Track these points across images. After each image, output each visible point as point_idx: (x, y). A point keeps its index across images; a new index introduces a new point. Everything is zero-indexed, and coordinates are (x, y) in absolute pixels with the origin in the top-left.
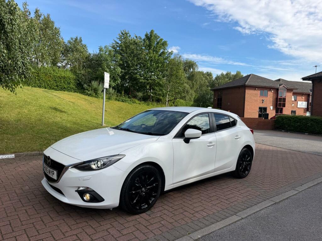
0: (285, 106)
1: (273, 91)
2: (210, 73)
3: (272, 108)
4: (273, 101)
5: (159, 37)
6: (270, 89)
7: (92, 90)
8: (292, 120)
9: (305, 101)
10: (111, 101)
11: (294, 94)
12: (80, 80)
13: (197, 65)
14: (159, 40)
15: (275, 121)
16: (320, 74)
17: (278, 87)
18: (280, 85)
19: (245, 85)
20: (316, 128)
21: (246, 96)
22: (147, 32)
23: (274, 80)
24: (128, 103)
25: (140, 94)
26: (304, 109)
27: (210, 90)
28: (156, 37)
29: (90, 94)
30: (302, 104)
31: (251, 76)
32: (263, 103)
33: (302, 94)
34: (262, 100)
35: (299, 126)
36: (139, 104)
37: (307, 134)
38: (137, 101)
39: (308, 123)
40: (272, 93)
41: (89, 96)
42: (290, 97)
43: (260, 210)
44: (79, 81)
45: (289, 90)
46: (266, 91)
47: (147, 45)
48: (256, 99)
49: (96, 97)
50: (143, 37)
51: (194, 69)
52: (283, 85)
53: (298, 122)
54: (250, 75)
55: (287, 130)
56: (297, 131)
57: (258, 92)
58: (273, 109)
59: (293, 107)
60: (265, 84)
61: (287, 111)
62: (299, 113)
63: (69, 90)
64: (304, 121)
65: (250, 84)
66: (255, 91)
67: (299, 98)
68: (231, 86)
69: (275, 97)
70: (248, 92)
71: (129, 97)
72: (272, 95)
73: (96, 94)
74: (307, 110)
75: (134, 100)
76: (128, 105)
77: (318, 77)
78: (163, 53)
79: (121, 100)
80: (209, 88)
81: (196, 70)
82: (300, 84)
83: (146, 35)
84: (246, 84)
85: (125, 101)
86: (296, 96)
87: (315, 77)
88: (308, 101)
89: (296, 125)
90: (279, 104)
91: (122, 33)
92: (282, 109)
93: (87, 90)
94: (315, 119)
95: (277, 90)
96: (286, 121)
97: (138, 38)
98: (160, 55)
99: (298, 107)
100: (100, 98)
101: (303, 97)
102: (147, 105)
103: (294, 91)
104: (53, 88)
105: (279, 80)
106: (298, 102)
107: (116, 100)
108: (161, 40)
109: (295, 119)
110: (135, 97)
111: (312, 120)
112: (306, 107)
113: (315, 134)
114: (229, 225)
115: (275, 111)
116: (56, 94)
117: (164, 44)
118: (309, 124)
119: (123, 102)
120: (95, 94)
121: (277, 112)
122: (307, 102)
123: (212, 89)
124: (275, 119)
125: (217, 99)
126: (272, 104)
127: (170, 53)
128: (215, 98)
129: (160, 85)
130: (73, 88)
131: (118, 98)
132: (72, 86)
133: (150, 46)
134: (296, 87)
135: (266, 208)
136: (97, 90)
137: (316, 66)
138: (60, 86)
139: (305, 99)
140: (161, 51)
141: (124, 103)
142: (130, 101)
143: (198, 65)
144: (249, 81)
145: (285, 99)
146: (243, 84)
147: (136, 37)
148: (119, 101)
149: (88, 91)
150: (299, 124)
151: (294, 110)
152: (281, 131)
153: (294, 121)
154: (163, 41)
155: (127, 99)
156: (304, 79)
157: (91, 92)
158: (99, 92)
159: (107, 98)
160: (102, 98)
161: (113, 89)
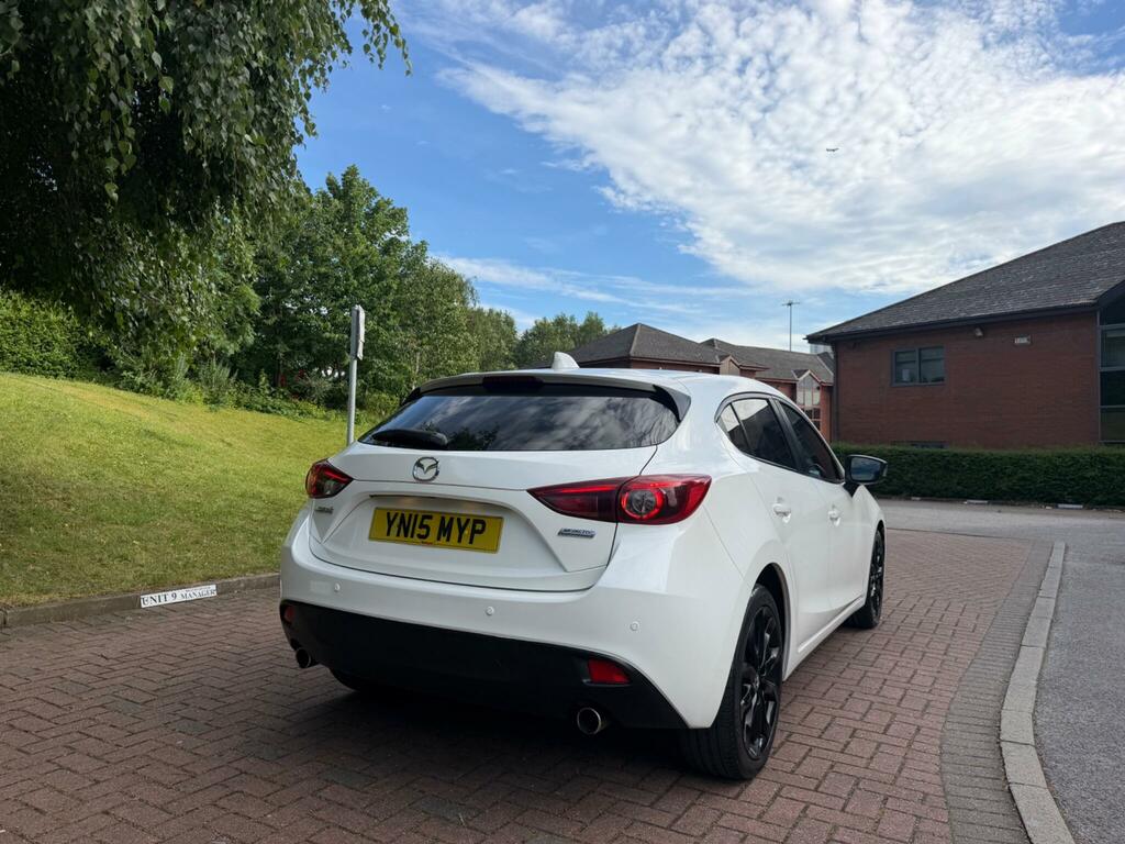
2: (507, 317)
5: (375, 193)
7: (146, 370)
10: (222, 410)
13: (473, 289)
14: (374, 201)
16: (853, 325)
17: (718, 362)
18: (721, 358)
19: (629, 356)
22: (330, 173)
23: (699, 342)
24: (287, 415)
29: (143, 386)
31: (638, 331)
36: (326, 418)
38: (313, 409)
41: (137, 391)
45: (746, 372)
49: (168, 397)
50: (319, 187)
52: (730, 358)
54: (635, 327)
60: (681, 356)
63: (50, 370)
65: (640, 355)
71: (286, 398)
73: (166, 386)
75: (303, 404)
76: (289, 424)
78: (394, 243)
79: (259, 406)
81: (471, 305)
82: (767, 356)
83: (331, 183)
84: (632, 353)
85: (272, 408)
87: (841, 335)
93: (129, 369)
98: (386, 251)
100: (181, 399)
103: (759, 375)
105: (711, 343)
107: (238, 404)
108: (384, 202)
110: (302, 394)
117: (397, 216)
119: (268, 412)
120: (160, 384)
127: (416, 248)
130: (61, 363)
131: (246, 398)
132: (57, 354)
133: (346, 216)
134: (763, 363)
136: (168, 370)
137: (790, 304)
138: (13, 354)
140: (388, 236)
141: (271, 415)
142: (291, 408)
143: (476, 288)
144: (638, 346)
146: (623, 354)
148: (248, 407)
149: (135, 375)
154: (392, 206)
155: (278, 402)
156: (812, 339)
157: (146, 376)
158: (179, 376)
159: (206, 401)
160: (189, 399)
161: (224, 365)
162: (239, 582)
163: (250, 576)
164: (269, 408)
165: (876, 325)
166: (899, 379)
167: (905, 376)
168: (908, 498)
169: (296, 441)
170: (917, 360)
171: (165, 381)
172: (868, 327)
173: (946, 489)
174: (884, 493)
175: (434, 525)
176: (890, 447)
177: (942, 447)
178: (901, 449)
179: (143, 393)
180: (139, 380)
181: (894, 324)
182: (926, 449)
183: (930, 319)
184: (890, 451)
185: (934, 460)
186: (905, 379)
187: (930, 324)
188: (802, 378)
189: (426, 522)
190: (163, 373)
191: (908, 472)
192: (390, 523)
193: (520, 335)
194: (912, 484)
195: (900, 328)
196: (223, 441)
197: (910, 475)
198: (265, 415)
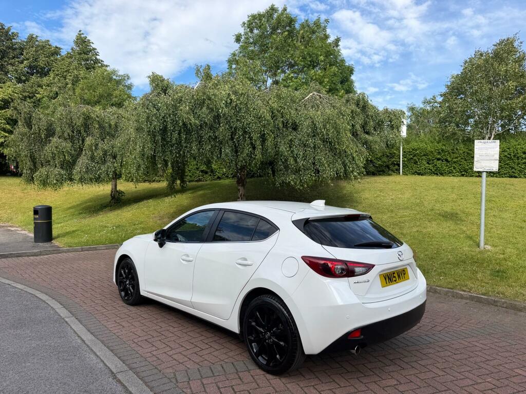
175: (396, 275)
189: (394, 275)
192: (386, 279)
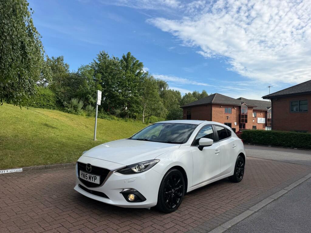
0: (247, 122)
1: (236, 109)
2: (178, 92)
3: (235, 123)
4: (236, 118)
5: (135, 59)
6: (233, 106)
7: (71, 107)
8: (256, 134)
9: (263, 117)
10: (90, 118)
11: (254, 111)
12: (60, 98)
13: (167, 85)
14: (135, 61)
15: (241, 135)
16: (277, 93)
17: (241, 104)
18: (242, 103)
19: (211, 103)
20: (278, 141)
21: (212, 113)
23: (236, 98)
24: (107, 119)
25: (118, 111)
26: (263, 125)
27: (180, 107)
28: (133, 58)
29: (70, 111)
30: (261, 120)
31: (215, 96)
32: (227, 119)
33: (260, 111)
34: (227, 117)
35: (263, 139)
36: (118, 120)
37: (270, 146)
38: (115, 118)
39: (270, 137)
40: (235, 111)
41: (69, 113)
42: (251, 114)
43: (266, 205)
44: (58, 98)
45: (250, 108)
46: (230, 108)
47: (124, 66)
48: (221, 115)
49: (76, 114)
50: (121, 58)
51: (164, 88)
52: (244, 103)
53: (262, 136)
54: (215, 94)
55: (253, 144)
56: (261, 144)
57: (223, 109)
58: (237, 125)
59: (253, 123)
60: (229, 103)
61: (249, 126)
62: (259, 128)
63: (49, 107)
64: (267, 135)
65: (215, 102)
66: (221, 108)
67: (258, 114)
68: (198, 104)
69: (238, 114)
70: (215, 109)
71: (108, 114)
72: (235, 112)
73: (76, 111)
74: (266, 125)
75: (113, 116)
76: (107, 121)
77: (276, 96)
78: (139, 73)
79: (100, 117)
80: (179, 106)
81: (167, 89)
82: (258, 102)
83: (124, 57)
84: (212, 102)
85: (104, 117)
86: (256, 113)
87: (273, 96)
88: (266, 117)
89: (260, 139)
90: (242, 120)
91: (101, 54)
92: (245, 124)
93: (67, 107)
94: (277, 133)
95: (240, 107)
96: (251, 135)
97: (116, 59)
98: (137, 75)
99: (258, 123)
100: (79, 115)
101: (261, 114)
102: (125, 121)
103: (254, 108)
104: (32, 106)
105: (240, 99)
106: (258, 118)
108: (137, 61)
109: (259, 133)
110: (113, 113)
111: (274, 134)
112: (265, 123)
113: (277, 146)
114: (248, 217)
115: (239, 126)
116: (39, 111)
117: (140, 65)
118: (272, 138)
119: (103, 118)
120: (74, 111)
121: (240, 127)
122: (265, 119)
123: (182, 106)
124: (242, 134)
125: (186, 116)
126: (235, 120)
127: (146, 73)
128: (185, 115)
129: (137, 102)
130: (52, 105)
132: (51, 103)
133: (127, 67)
134: (256, 105)
135: (269, 203)
136: (77, 107)
137: (269, 87)
138: (40, 103)
139: (263, 115)
140: (138, 71)
142: (109, 117)
144: (215, 100)
145: (247, 115)
146: (210, 102)
147: (114, 58)
149: (68, 108)
150: (263, 137)
151: (255, 125)
152: (247, 144)
153: (259, 135)
154: (139, 62)
155: (106, 116)
156: (264, 98)
157: (71, 109)
158: (79, 109)
159: (86, 115)
160: (82, 115)
161: (92, 106)
162: (31, 168)
163: (36, 166)
164: (103, 117)
165: (285, 93)
166: (292, 110)
167: (295, 109)
168: (293, 148)
169: (107, 126)
170: (299, 105)
171: (76, 110)
172: (282, 94)
173: (306, 146)
174: (285, 146)
176: (287, 132)
177: (306, 132)
178: (291, 132)
179: (70, 113)
180: (69, 110)
181: (291, 93)
182: (300, 133)
183: (303, 91)
184: (287, 133)
185: (302, 136)
186: (295, 110)
187: (302, 93)
188: (269, 110)
190: (75, 108)
191: (293, 140)
193: (182, 97)
194: (294, 144)
195: (292, 94)
196: (86, 126)
197: (294, 141)
198: (102, 119)
